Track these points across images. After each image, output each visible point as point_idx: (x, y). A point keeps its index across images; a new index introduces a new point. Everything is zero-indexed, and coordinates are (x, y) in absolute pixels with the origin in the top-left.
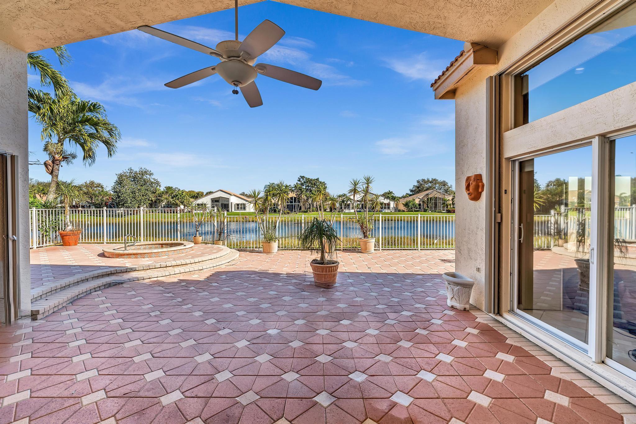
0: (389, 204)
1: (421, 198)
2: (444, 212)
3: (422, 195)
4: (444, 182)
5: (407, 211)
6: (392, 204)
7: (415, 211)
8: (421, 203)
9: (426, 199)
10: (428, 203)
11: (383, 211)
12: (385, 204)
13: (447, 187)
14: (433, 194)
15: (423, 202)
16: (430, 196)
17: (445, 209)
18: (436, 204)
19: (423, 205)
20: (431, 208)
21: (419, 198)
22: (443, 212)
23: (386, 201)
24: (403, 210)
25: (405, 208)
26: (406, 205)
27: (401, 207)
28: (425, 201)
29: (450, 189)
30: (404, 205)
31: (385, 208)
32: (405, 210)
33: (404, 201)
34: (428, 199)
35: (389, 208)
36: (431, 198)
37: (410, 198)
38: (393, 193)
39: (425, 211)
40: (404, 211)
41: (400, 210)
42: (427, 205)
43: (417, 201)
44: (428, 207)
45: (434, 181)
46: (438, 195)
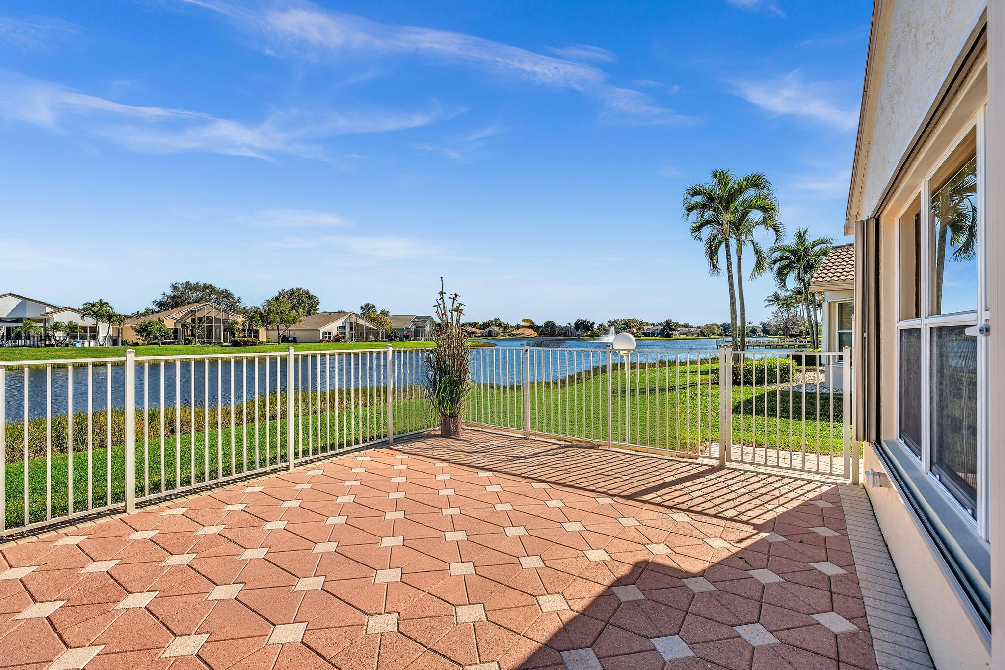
0: (94, 330)
1: (178, 317)
2: (227, 344)
3: (179, 313)
4: (226, 291)
5: (144, 344)
6: (104, 329)
7: (164, 343)
8: (179, 327)
9: (189, 320)
10: (193, 327)
11: (78, 345)
12: (85, 329)
13: (231, 300)
14: (204, 310)
15: (184, 325)
16: (198, 315)
17: (230, 338)
18: (210, 331)
19: (183, 331)
20: (200, 336)
21: (173, 318)
22: (225, 344)
23: (89, 322)
24: (136, 341)
25: (139, 337)
26: (143, 330)
27: (130, 335)
28: (187, 324)
29: (237, 304)
30: (136, 331)
31: (83, 337)
32: (140, 342)
33: (138, 323)
34: (193, 320)
35: (94, 337)
36: (200, 319)
37: (154, 318)
38: (111, 305)
39: (188, 342)
40: (137, 344)
41: (126, 341)
42: (192, 331)
43: (169, 324)
44: (193, 335)
45: (209, 289)
46: (214, 314)
